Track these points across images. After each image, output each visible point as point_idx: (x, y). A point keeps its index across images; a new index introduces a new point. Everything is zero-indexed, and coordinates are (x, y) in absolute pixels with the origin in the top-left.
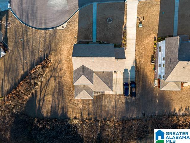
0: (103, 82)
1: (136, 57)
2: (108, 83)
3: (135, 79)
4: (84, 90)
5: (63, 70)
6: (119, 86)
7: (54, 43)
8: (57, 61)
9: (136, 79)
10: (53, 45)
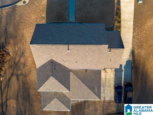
0: (86, 87)
1: (133, 48)
2: (94, 88)
3: (131, 79)
4: (56, 99)
5: (27, 66)
6: (109, 89)
7: (12, 27)
8: (19, 53)
9: (133, 79)
10: (11, 29)
